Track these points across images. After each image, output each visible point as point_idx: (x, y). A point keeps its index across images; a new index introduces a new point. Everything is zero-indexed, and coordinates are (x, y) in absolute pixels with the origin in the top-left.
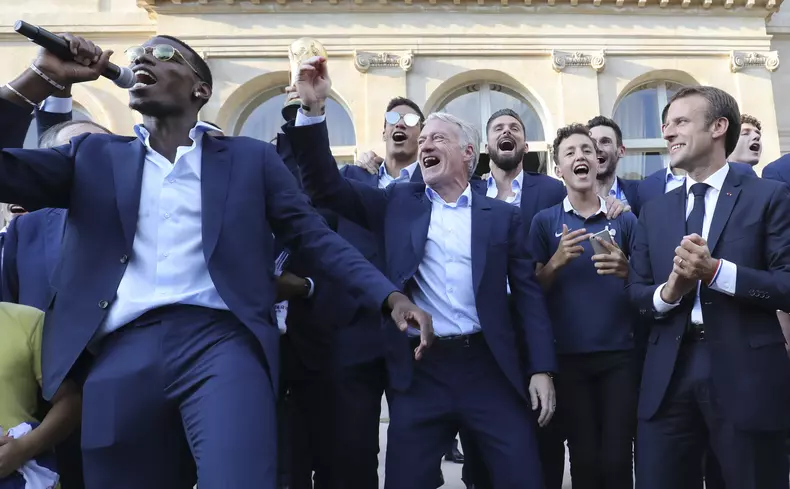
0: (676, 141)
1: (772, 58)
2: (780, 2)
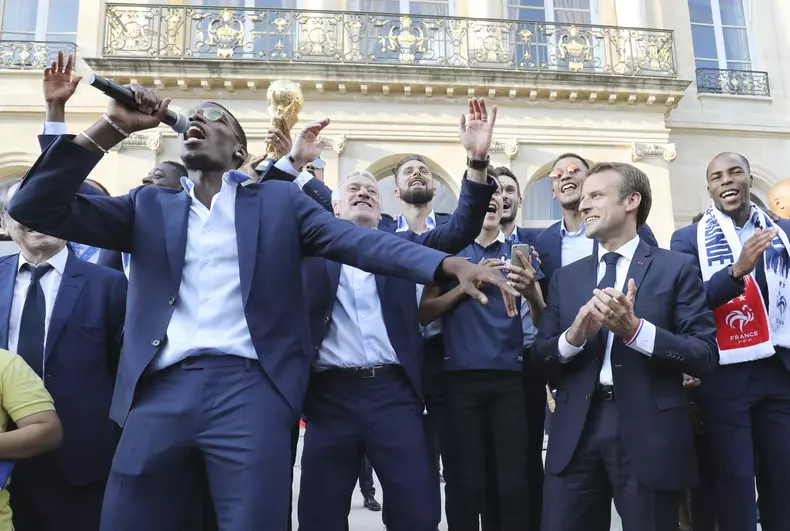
0: (591, 213)
1: (670, 150)
2: (678, 98)
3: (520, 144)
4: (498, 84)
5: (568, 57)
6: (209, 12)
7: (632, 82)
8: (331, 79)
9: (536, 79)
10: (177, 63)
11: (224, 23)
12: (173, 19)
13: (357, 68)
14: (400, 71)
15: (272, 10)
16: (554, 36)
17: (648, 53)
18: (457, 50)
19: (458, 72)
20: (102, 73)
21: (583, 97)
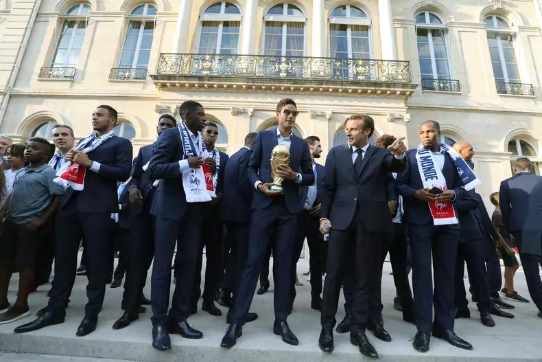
1: (407, 117)
2: (411, 93)
3: (333, 113)
4: (324, 86)
5: (358, 74)
6: (201, 56)
7: (388, 85)
8: (249, 84)
9: (342, 84)
10: (186, 77)
11: (206, 60)
12: (186, 59)
13: (261, 79)
14: (280, 80)
15: (227, 55)
16: (351, 65)
17: (397, 71)
18: (306, 71)
19: (306, 81)
20: (156, 81)
21: (364, 92)
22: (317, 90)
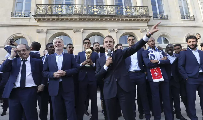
1: (148, 30)
2: (149, 20)
3: (118, 29)
4: (114, 18)
5: (127, 12)
6: (56, 5)
7: (140, 17)
8: (80, 18)
9: (121, 17)
10: (50, 15)
11: (59, 8)
12: (49, 7)
13: (86, 15)
14: (94, 16)
15: (69, 5)
16: (124, 8)
17: (143, 11)
18: (105, 12)
19: (106, 16)
20: (35, 18)
21: (131, 20)
22: (110, 20)
